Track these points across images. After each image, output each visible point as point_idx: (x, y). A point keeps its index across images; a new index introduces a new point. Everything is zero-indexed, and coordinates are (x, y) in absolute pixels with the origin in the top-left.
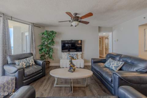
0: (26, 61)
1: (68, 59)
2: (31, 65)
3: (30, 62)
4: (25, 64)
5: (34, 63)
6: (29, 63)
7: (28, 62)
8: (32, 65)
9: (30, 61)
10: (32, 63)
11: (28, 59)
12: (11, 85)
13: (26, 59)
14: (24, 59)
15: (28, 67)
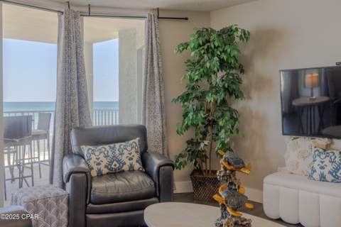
0: (110, 153)
1: (310, 176)
2: (126, 168)
3: (124, 159)
4: (105, 162)
5: (137, 166)
6: (119, 161)
7: (115, 158)
8: (132, 170)
9: (122, 154)
10: (128, 163)
11: (117, 145)
12: (53, 210)
13: (112, 145)
14: (107, 147)
15: (115, 173)
